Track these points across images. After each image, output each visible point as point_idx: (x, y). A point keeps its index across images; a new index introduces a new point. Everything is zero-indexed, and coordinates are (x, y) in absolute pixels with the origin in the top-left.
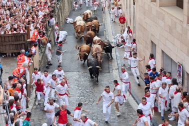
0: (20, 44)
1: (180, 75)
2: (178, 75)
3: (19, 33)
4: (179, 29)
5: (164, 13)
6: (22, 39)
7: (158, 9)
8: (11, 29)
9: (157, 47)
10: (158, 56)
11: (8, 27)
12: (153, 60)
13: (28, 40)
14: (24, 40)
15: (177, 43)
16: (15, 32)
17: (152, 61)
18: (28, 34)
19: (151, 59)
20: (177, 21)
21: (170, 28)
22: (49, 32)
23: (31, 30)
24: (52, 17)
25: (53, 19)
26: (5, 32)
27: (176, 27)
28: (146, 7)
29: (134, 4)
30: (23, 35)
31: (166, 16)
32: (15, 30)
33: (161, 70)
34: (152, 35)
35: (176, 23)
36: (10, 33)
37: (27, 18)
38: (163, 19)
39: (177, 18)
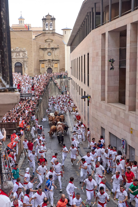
0: (12, 130)
1: (123, 147)
2: (122, 147)
3: (12, 122)
4: (122, 115)
5: (111, 106)
6: (14, 126)
7: (107, 104)
8: (6, 120)
9: (105, 130)
10: (107, 136)
11: (5, 118)
13: (18, 127)
14: (15, 127)
15: (121, 125)
16: (9, 121)
18: (18, 123)
20: (121, 110)
21: (116, 116)
22: (32, 124)
23: (20, 121)
24: (33, 115)
25: (34, 116)
26: (2, 121)
27: (120, 115)
28: (98, 105)
29: (88, 105)
30: (14, 123)
31: (113, 109)
32: (9, 120)
33: (109, 145)
34: (102, 123)
35: (120, 112)
36: (6, 122)
37: (18, 114)
38: (110, 111)
39: (120, 109)
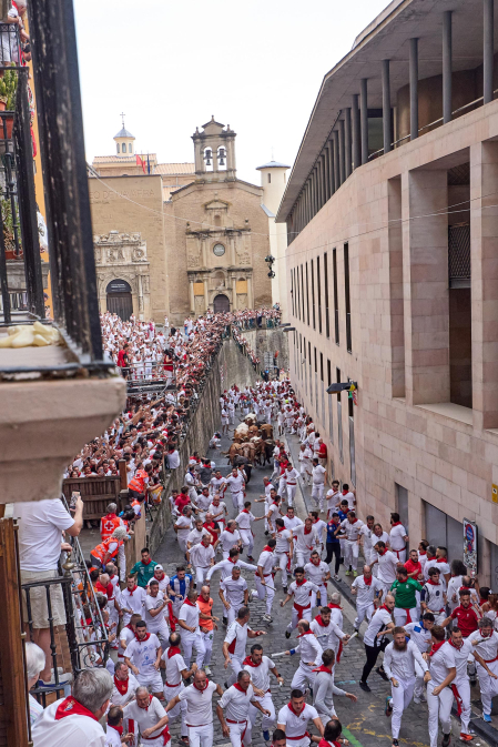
0: (103, 501)
1: (470, 548)
2: (465, 548)
3: (103, 476)
4: (463, 443)
5: (424, 416)
6: (110, 489)
7: (411, 410)
8: (84, 468)
9: (409, 494)
10: (414, 515)
11: (79, 463)
12: (400, 526)
13: (123, 491)
14: (114, 492)
15: (460, 476)
16: (93, 474)
17: (399, 530)
18: (122, 478)
19: (394, 525)
20: (458, 427)
21: (442, 447)
22: (167, 481)
23: (129, 470)
25: (176, 452)
26: (71, 475)
27: (455, 442)
28: (382, 411)
29: (351, 414)
30: (111, 480)
31: (431, 422)
32: (94, 469)
33: (422, 544)
34: (398, 470)
35: (454, 432)
36: (82, 476)
37: (121, 447)
38: (423, 429)
39: (456, 422)
